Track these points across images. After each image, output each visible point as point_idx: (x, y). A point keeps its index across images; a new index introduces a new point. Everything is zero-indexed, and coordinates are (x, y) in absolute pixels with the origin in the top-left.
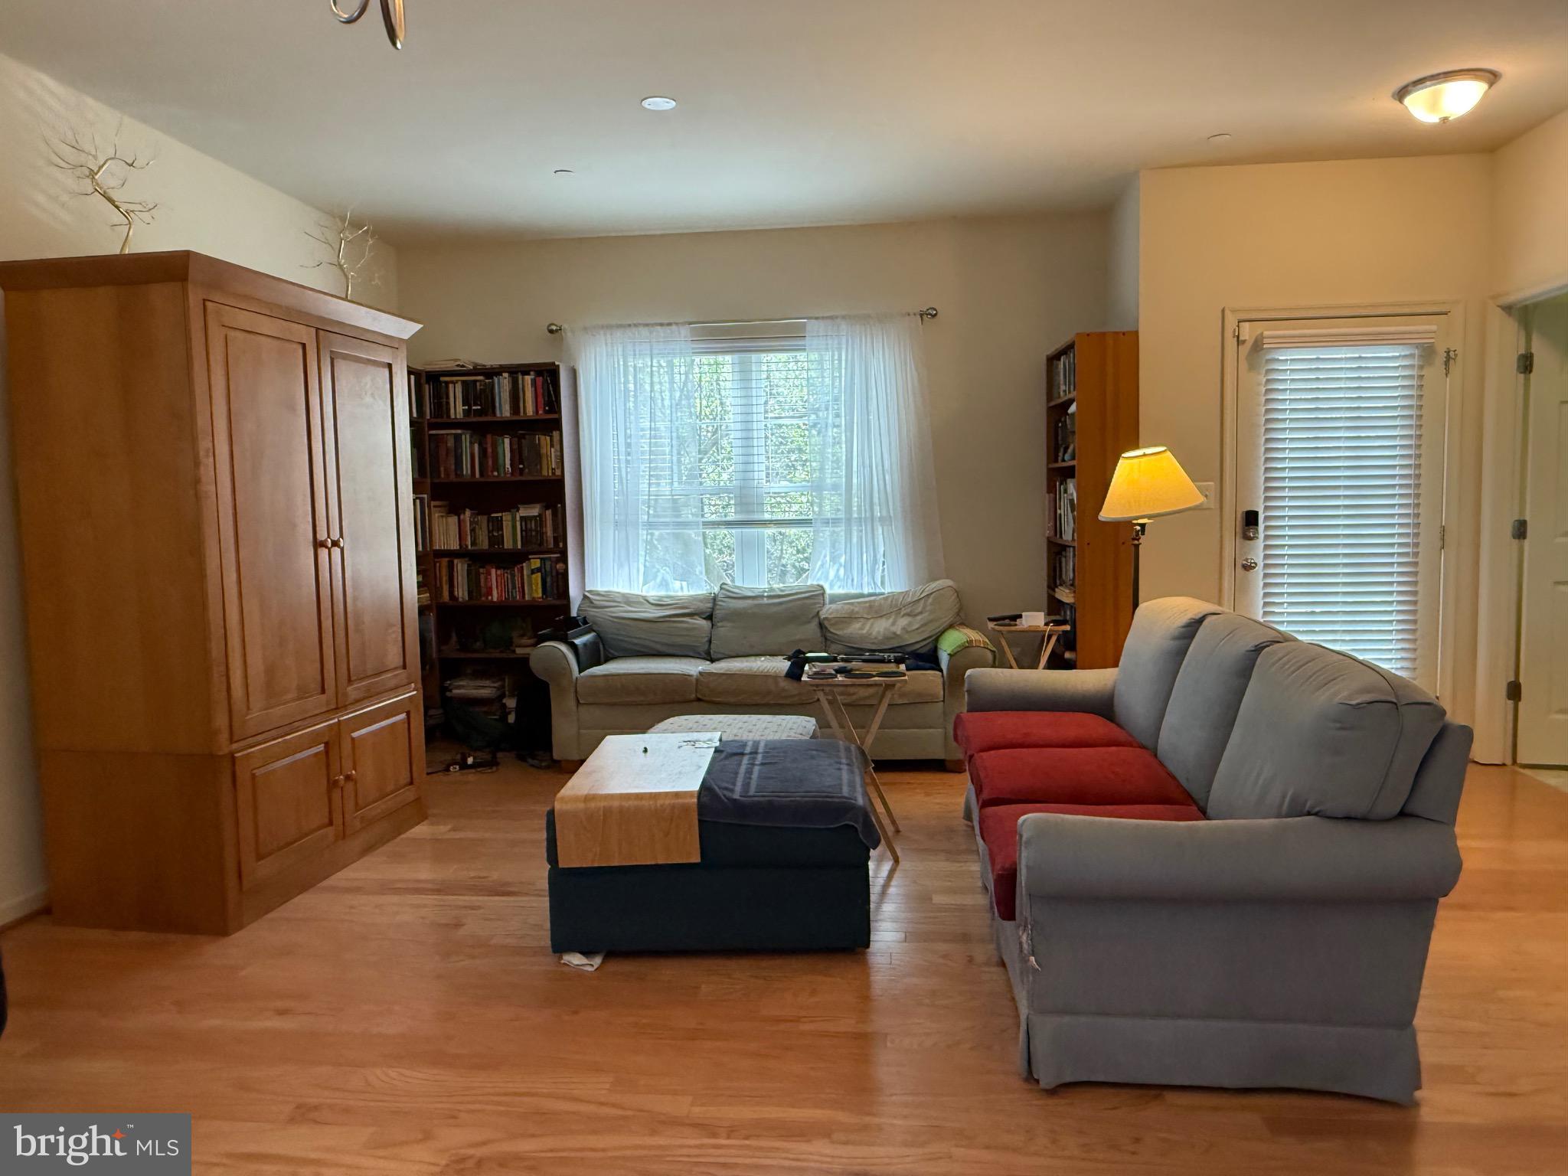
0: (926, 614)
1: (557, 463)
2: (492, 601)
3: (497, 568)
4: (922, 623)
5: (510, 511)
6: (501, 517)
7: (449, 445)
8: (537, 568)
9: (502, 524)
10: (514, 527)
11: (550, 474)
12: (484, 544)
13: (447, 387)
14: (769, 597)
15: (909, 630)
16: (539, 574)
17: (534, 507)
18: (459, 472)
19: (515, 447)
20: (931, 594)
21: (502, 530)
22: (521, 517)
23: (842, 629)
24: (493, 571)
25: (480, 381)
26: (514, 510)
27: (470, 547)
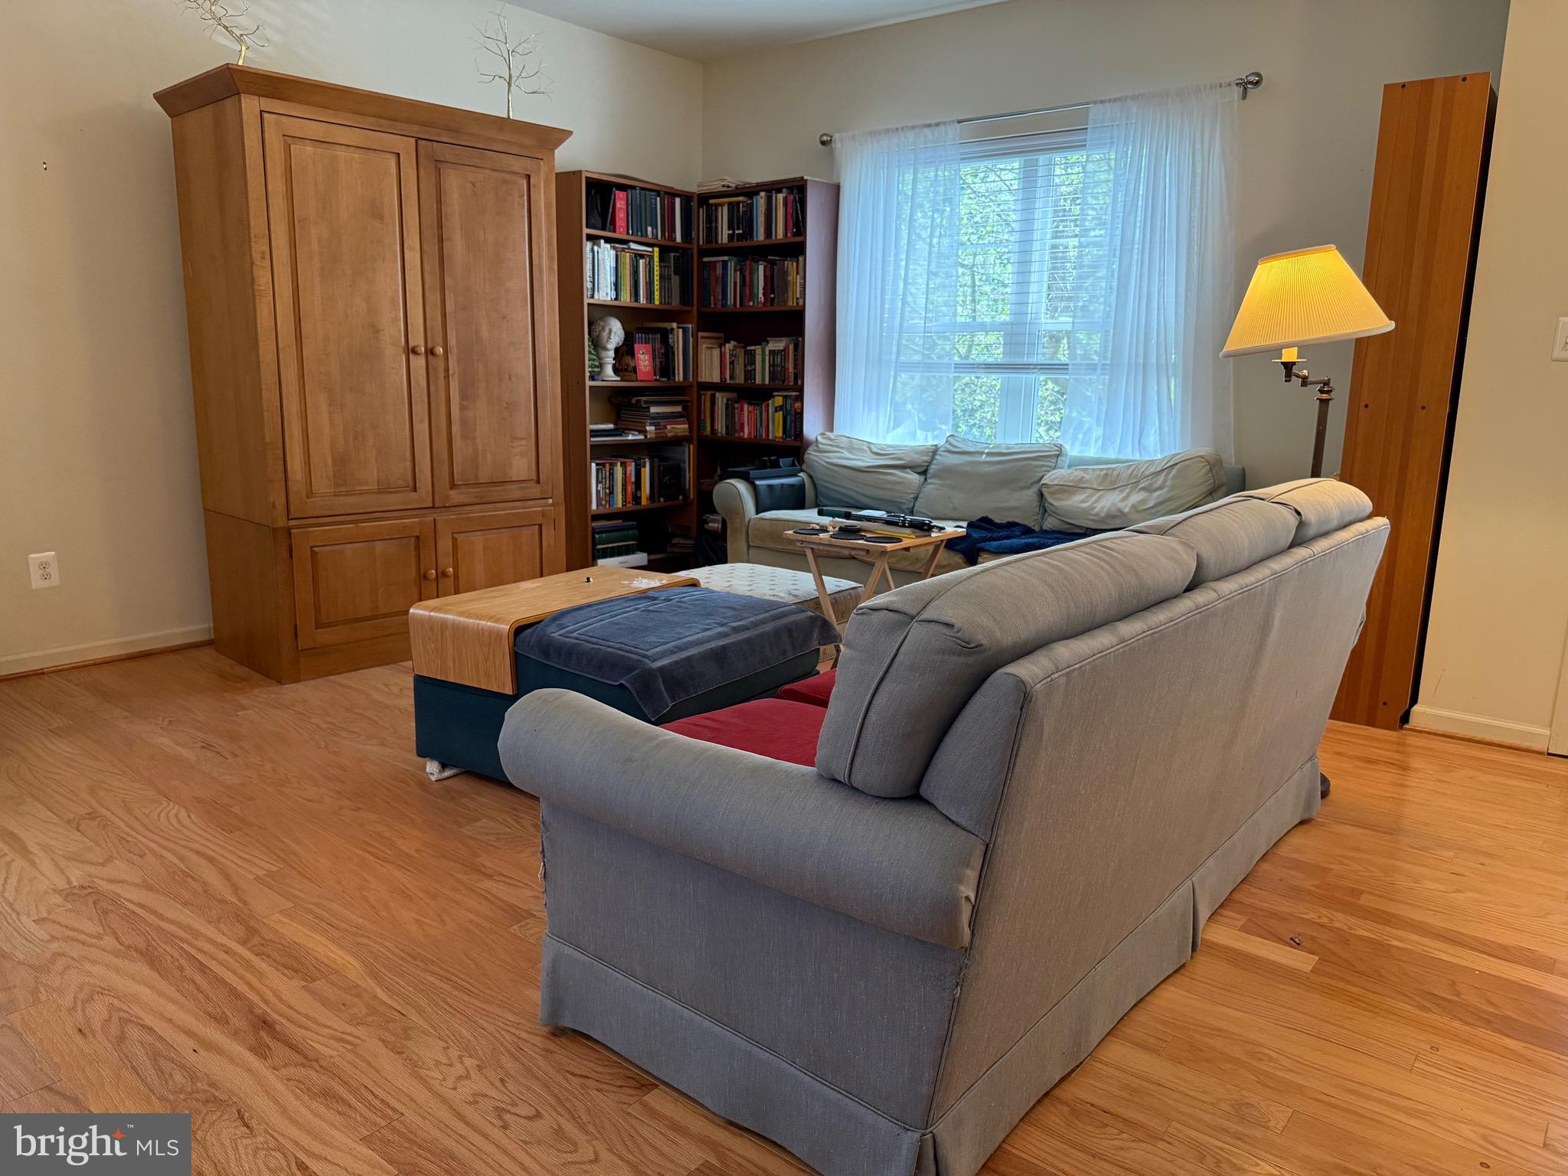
0: (1166, 490)
1: (800, 294)
2: (742, 438)
3: (750, 404)
4: (1158, 500)
5: (760, 345)
6: (755, 350)
7: (718, 272)
8: (780, 406)
9: (755, 358)
10: (763, 361)
11: (795, 304)
12: (740, 379)
13: (716, 210)
14: (988, 454)
15: (1140, 508)
16: (781, 413)
17: (781, 341)
18: (724, 302)
19: (768, 273)
20: (1176, 464)
21: (755, 364)
22: (770, 351)
23: (1062, 499)
24: (746, 406)
25: (742, 202)
26: (764, 344)
27: (728, 381)
